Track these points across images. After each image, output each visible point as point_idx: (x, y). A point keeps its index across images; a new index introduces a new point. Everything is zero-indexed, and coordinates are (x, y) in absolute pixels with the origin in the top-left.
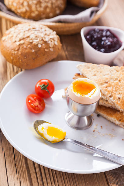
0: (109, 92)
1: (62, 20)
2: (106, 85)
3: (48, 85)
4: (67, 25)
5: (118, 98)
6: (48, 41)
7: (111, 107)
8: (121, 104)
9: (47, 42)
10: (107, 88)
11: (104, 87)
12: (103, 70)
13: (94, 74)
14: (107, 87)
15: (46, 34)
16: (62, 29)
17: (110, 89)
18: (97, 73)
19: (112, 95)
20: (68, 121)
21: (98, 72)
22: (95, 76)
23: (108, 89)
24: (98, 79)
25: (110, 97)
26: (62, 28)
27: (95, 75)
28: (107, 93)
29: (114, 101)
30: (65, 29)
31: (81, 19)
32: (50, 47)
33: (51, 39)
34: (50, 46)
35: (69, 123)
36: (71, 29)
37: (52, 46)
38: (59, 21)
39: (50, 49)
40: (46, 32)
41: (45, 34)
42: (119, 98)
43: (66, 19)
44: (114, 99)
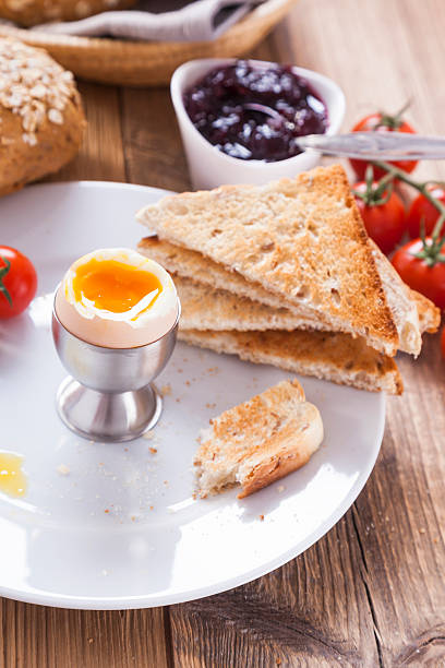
0: (289, 279)
1: (114, 31)
2: (269, 257)
3: (7, 269)
4: (131, 49)
5: (330, 294)
6: (21, 107)
7: (303, 328)
8: (346, 311)
9: (15, 111)
10: (279, 266)
11: (265, 269)
12: (240, 205)
13: (213, 229)
14: (276, 264)
15: (21, 81)
16: (117, 64)
17: (287, 268)
18: (220, 223)
19: (303, 286)
20: (64, 408)
21: (221, 216)
22: (218, 236)
23: (285, 271)
24: (232, 244)
25: (300, 295)
26: (114, 58)
27: (217, 231)
28: (283, 285)
29: (319, 307)
30: (129, 65)
31: (180, 30)
32: (25, 131)
33: (36, 99)
34: (26, 126)
35: (67, 416)
36: (150, 64)
37: (33, 127)
38: (106, 35)
39: (25, 138)
40: (25, 73)
41: (16, 78)
42: (333, 291)
43: (126, 27)
44: (318, 300)
